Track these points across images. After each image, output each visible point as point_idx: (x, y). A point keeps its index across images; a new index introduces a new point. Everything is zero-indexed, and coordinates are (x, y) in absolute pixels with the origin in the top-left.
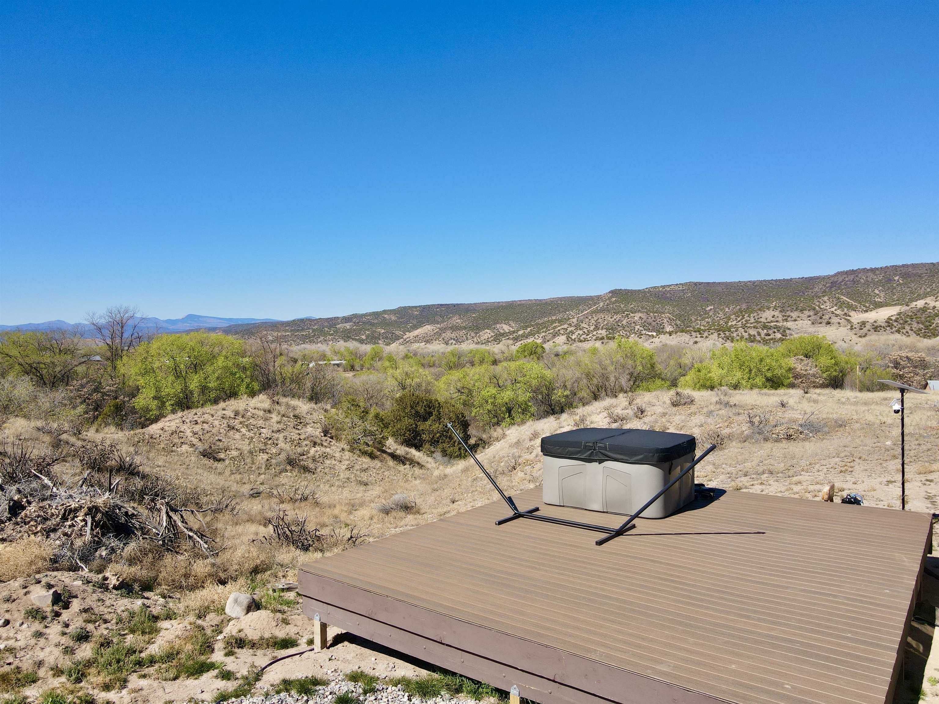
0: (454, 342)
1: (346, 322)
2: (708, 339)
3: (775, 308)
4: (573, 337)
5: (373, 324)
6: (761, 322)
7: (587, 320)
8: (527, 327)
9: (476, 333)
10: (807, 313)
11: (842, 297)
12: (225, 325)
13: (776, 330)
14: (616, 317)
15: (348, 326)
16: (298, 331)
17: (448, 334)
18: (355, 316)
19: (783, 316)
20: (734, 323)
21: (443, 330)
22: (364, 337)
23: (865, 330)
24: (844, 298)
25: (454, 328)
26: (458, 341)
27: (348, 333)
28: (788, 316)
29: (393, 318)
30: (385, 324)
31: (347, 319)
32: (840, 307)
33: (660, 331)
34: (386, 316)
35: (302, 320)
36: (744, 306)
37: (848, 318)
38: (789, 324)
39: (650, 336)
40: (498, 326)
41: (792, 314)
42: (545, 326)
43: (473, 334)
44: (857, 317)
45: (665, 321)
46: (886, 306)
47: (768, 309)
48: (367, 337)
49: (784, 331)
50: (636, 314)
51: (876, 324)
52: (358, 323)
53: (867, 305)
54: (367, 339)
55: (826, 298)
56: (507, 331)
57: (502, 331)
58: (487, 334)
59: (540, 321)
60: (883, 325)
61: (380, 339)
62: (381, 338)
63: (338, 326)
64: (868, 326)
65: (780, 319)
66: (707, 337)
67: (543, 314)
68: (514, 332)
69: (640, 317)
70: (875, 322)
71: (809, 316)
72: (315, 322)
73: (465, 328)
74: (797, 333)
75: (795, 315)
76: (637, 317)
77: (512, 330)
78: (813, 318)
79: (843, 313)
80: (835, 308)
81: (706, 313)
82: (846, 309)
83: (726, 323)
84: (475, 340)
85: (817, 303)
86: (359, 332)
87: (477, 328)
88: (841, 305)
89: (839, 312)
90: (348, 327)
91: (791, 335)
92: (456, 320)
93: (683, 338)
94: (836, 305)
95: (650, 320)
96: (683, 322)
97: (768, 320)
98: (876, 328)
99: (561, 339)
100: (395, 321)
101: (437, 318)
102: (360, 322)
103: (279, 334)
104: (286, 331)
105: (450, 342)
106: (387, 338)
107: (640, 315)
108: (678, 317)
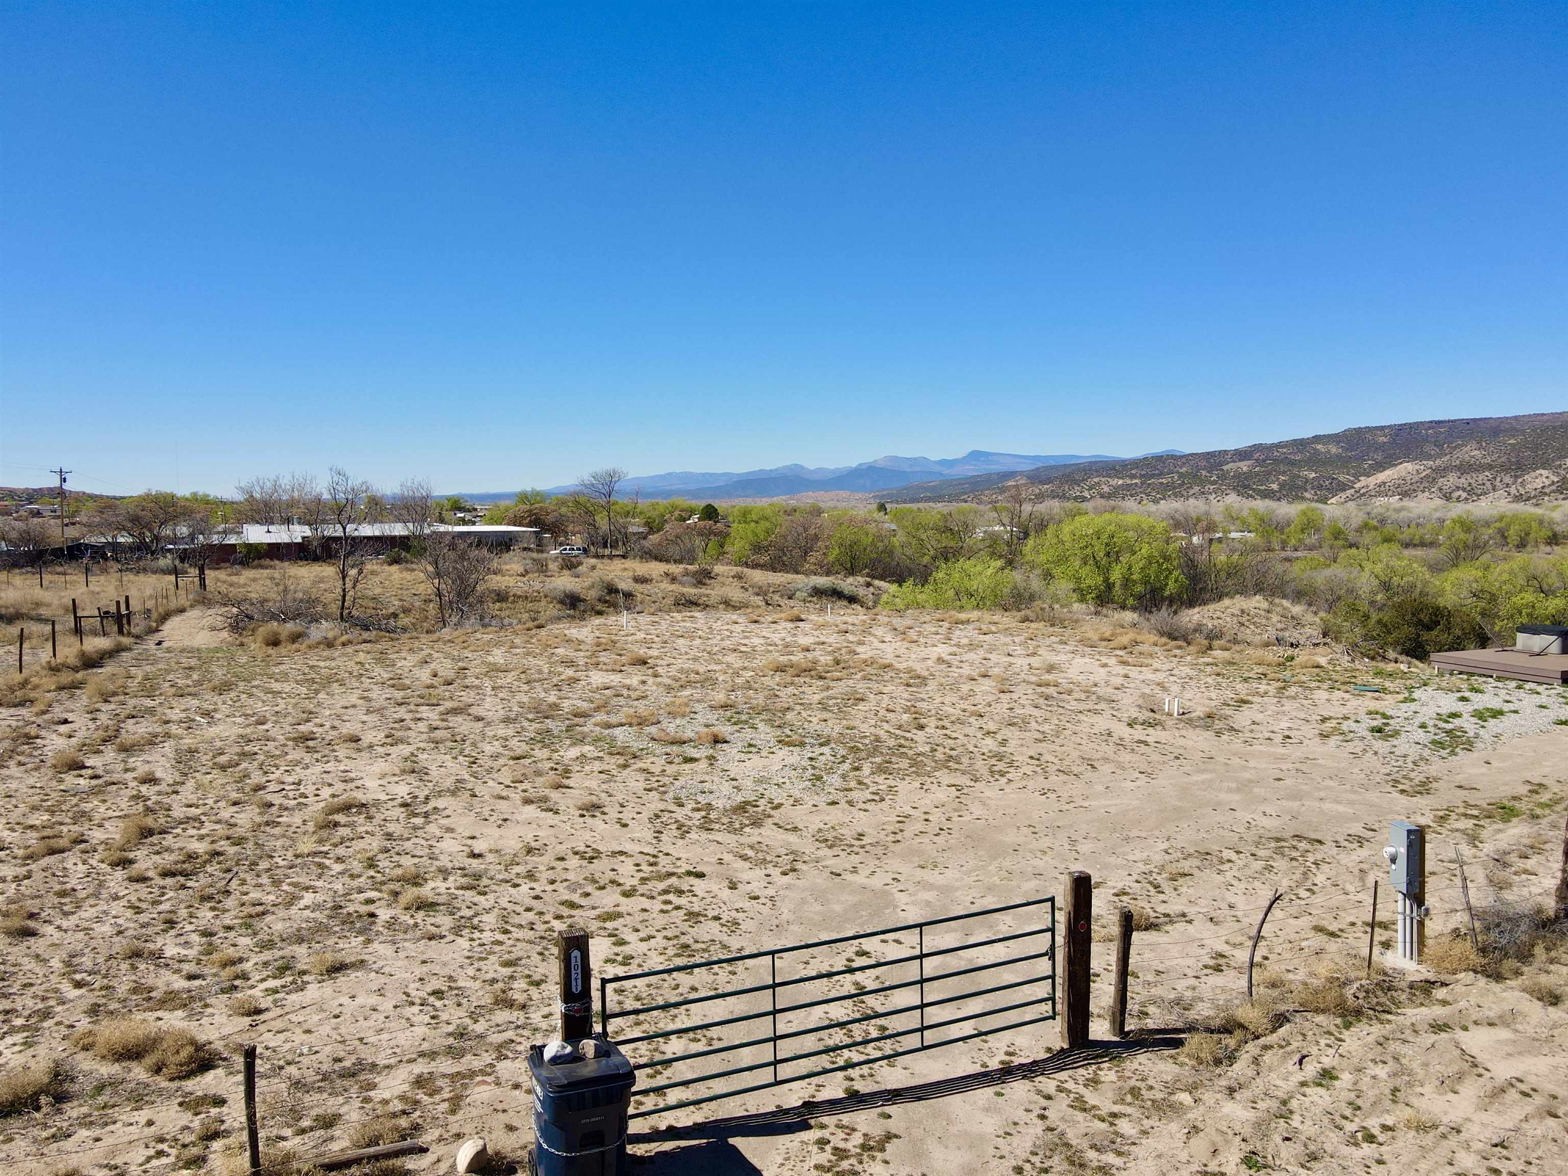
0: (1464, 495)
1: (1240, 460)
5: (1293, 463)
9: (1516, 477)
12: (1027, 467)
15: (1244, 466)
16: (1153, 476)
17: (1452, 480)
18: (1259, 447)
21: (1442, 471)
22: (1275, 486)
25: (1465, 468)
26: (1473, 493)
27: (1246, 479)
29: (1334, 450)
30: (1315, 461)
31: (1242, 455)
34: (1319, 447)
35: (1159, 458)
43: (1507, 480)
48: (1282, 486)
52: (1264, 461)
54: (1280, 490)
58: (1540, 479)
61: (1306, 491)
62: (1309, 487)
63: (1225, 468)
72: (1184, 460)
73: (1490, 467)
84: (1513, 490)
86: (1265, 478)
87: (1518, 468)
90: (1245, 469)
92: (1471, 452)
100: (1339, 456)
101: (1430, 449)
102: (1267, 458)
103: (1120, 482)
104: (1133, 477)
105: (1456, 494)
106: (1320, 487)
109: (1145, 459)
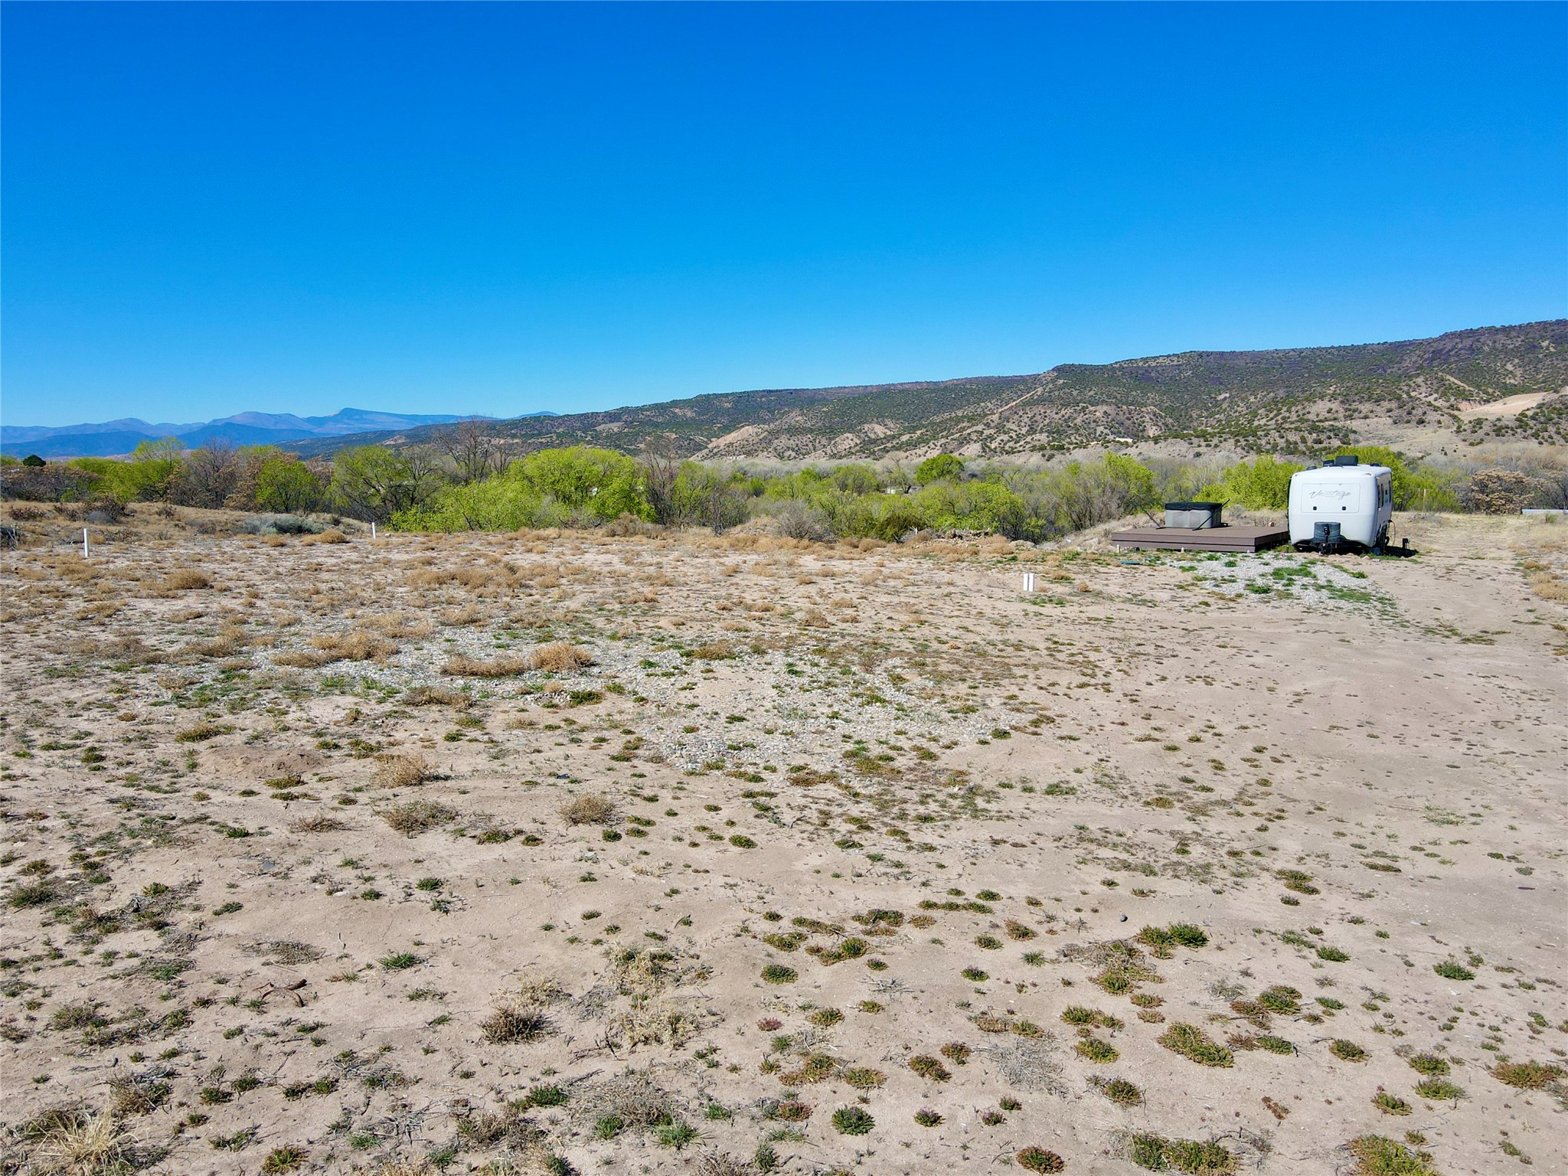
0: (793, 454)
1: (611, 422)
2: (1218, 449)
3: (1333, 397)
4: (993, 447)
5: (656, 425)
6: (1308, 420)
7: (1016, 417)
8: (914, 429)
9: (830, 439)
10: (1386, 404)
11: (1448, 377)
12: (406, 426)
13: (1332, 435)
14: (1067, 412)
15: (615, 427)
16: (532, 436)
17: (783, 441)
18: (626, 410)
19: (1346, 410)
20: (1262, 422)
21: (775, 434)
22: (642, 446)
23: (1481, 433)
24: (1452, 379)
25: (793, 431)
26: (800, 453)
27: (617, 439)
28: (1355, 411)
29: (689, 414)
30: (676, 424)
31: (612, 416)
32: (1444, 394)
33: (1139, 435)
34: (677, 410)
35: (537, 419)
36: (1281, 393)
37: (1456, 413)
38: (1355, 424)
39: (1122, 444)
40: (866, 427)
41: (1361, 407)
42: (944, 427)
43: (824, 441)
44: (1469, 411)
45: (1147, 419)
46: (1523, 392)
47: (1322, 398)
48: (649, 445)
49: (1346, 436)
50: (1098, 407)
51: (1499, 424)
52: (631, 423)
53: (1490, 391)
54: (646, 449)
55: (1420, 380)
56: (882, 436)
57: (873, 436)
58: (847, 441)
59: (937, 419)
60: (1510, 424)
61: (669, 450)
62: (671, 447)
63: (598, 428)
64: (1486, 427)
65: (1341, 415)
66: (1216, 446)
67: (942, 406)
68: (894, 437)
69: (1105, 412)
70: (1499, 420)
71: (1390, 411)
72: (560, 421)
73: (811, 431)
74: (1368, 439)
75: (1365, 408)
76: (1100, 411)
77: (889, 433)
78: (1396, 412)
79: (1448, 404)
80: (1435, 395)
81: (1217, 404)
82: (1452, 399)
83: (1250, 422)
84: (829, 452)
85: (1406, 388)
86: (634, 438)
87: (830, 431)
88: (1445, 390)
89: (1440, 403)
90: (616, 430)
91: (1357, 441)
92: (796, 418)
93: (1177, 447)
94: (1436, 391)
95: (1121, 417)
96: (1177, 420)
97: (1321, 417)
98: (1500, 430)
99: (973, 449)
100: (693, 419)
101: (764, 414)
102: (634, 420)
103: (502, 441)
104: (514, 436)
105: (787, 454)
106: (680, 447)
107: (1105, 408)
108: (1171, 411)
109: (524, 419)
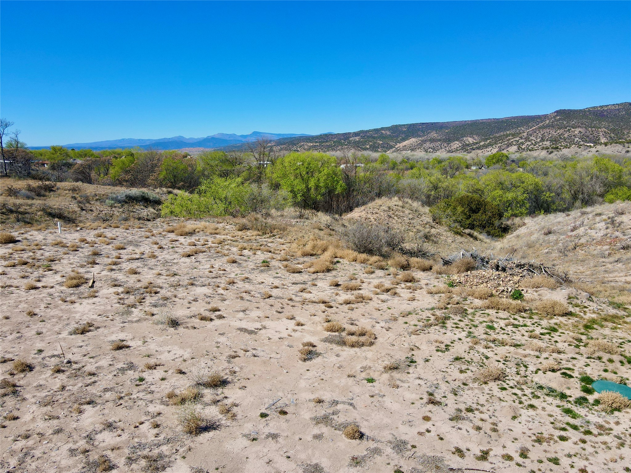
0: (432, 150)
1: (356, 136)
4: (523, 147)
5: (374, 138)
7: (535, 134)
8: (487, 139)
9: (448, 144)
12: (276, 138)
14: (560, 131)
16: (324, 142)
17: (428, 145)
18: (362, 132)
21: (424, 142)
22: (368, 147)
25: (432, 140)
26: (435, 150)
27: (358, 143)
29: (388, 133)
30: (383, 137)
31: (356, 134)
33: (596, 142)
34: (383, 132)
35: (326, 135)
39: (588, 146)
40: (465, 139)
42: (501, 139)
43: (445, 145)
45: (601, 134)
48: (371, 146)
50: (576, 129)
54: (370, 148)
56: (472, 142)
57: (467, 143)
58: (456, 145)
59: (498, 135)
61: (379, 148)
63: (350, 139)
67: (500, 129)
68: (477, 143)
69: (580, 132)
72: (335, 136)
73: (440, 140)
76: (577, 131)
77: (475, 141)
84: (447, 149)
86: (364, 143)
87: (449, 140)
90: (357, 140)
92: (434, 135)
93: (617, 148)
95: (588, 134)
96: (616, 135)
99: (514, 148)
100: (390, 135)
101: (420, 133)
102: (365, 136)
103: (312, 144)
104: (316, 142)
105: (429, 150)
106: (384, 147)
107: (580, 129)
108: (613, 131)
109: (321, 135)
